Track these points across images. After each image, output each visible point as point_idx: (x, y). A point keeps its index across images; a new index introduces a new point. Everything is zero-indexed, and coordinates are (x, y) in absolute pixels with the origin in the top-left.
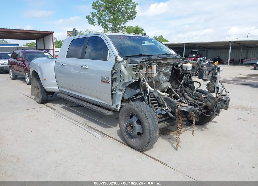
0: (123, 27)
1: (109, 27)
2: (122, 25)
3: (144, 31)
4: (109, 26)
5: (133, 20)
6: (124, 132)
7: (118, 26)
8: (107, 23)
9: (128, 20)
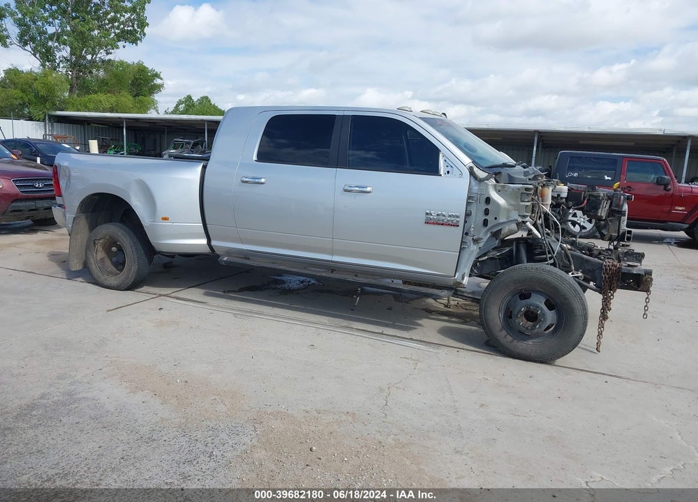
0: (103, 61)
1: (57, 57)
2: (102, 55)
3: (161, 79)
4: (58, 55)
5: (137, 44)
6: (501, 330)
7: (89, 57)
8: (50, 43)
9: (121, 44)
